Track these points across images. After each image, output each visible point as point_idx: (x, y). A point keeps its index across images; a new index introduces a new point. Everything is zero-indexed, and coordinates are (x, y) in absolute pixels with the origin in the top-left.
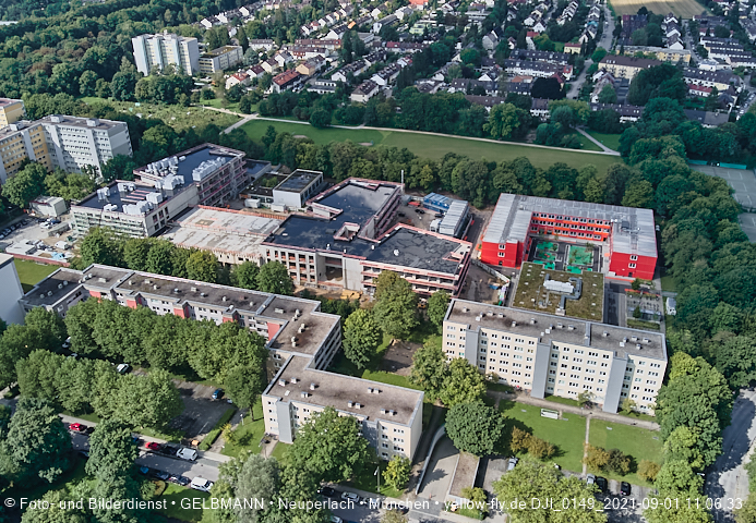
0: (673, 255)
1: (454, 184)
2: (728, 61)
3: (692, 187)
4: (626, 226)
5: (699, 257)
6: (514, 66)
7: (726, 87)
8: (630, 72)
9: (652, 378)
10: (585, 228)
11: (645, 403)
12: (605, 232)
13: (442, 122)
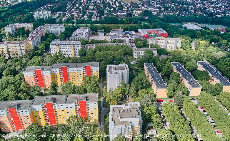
0: (170, 32)
1: (128, 29)
2: (153, 9)
3: (166, 25)
4: (160, 30)
5: (174, 32)
6: (118, 13)
7: (156, 13)
8: (139, 12)
9: (180, 43)
10: (154, 32)
11: (179, 47)
12: (157, 32)
13: (116, 21)
